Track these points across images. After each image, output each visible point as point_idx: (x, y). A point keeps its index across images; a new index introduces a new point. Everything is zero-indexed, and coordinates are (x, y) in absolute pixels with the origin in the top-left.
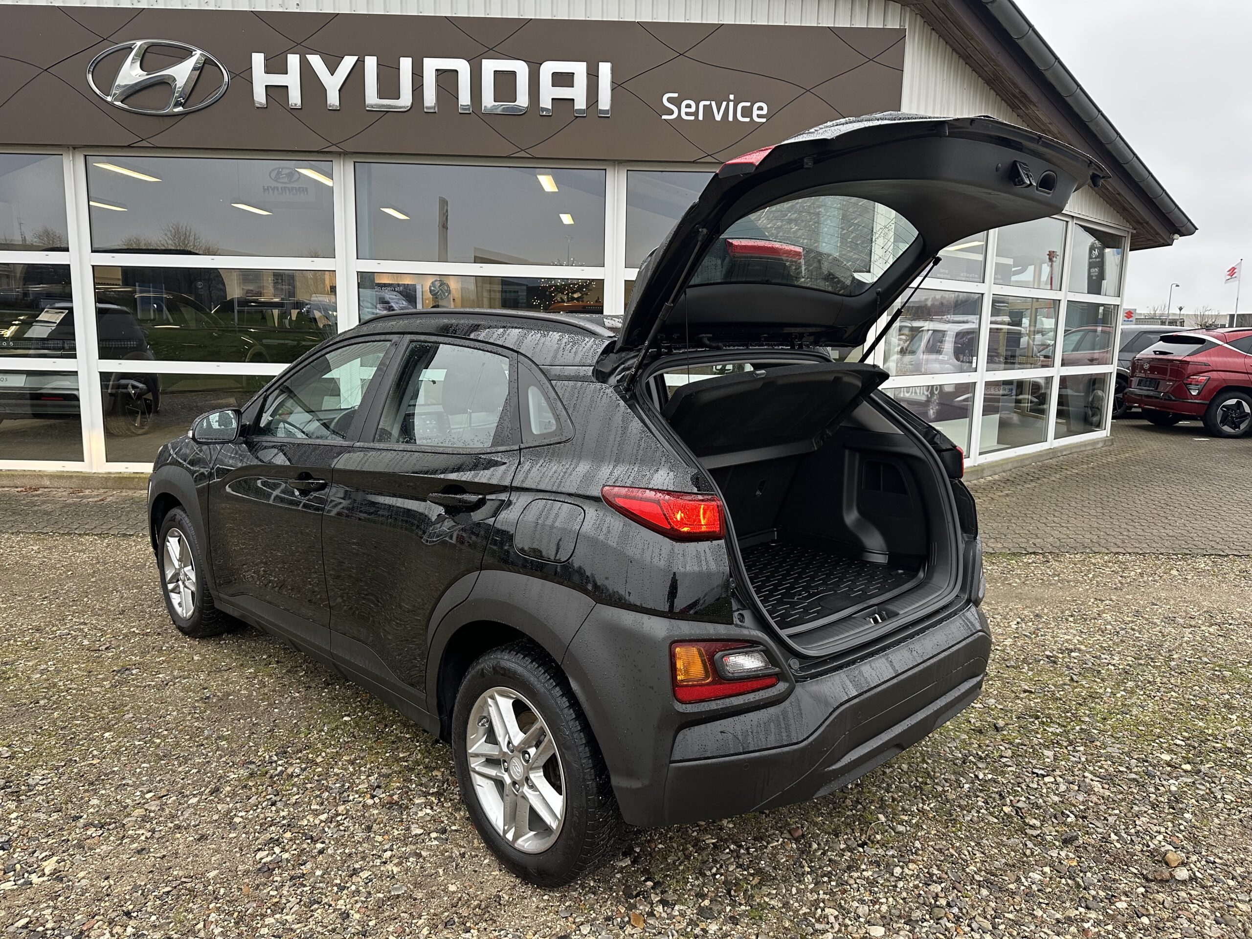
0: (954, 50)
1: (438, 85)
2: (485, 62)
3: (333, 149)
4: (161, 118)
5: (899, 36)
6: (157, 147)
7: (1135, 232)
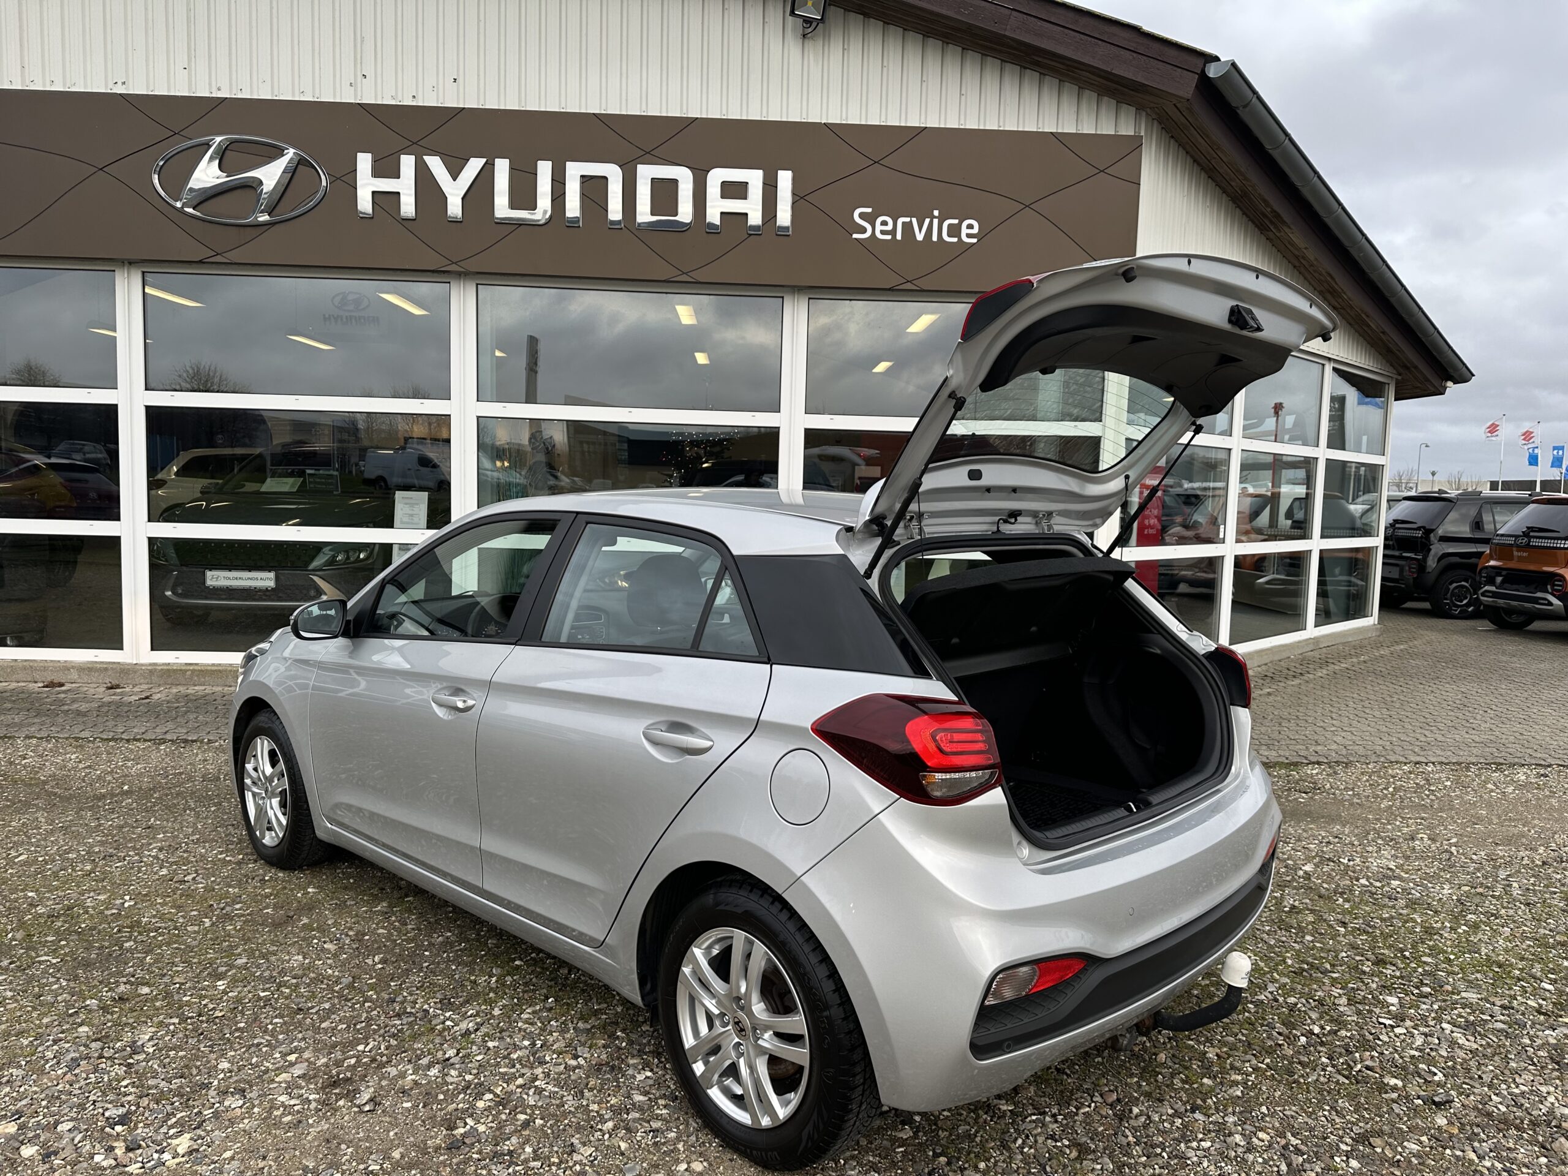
0: (1195, 161)
1: (584, 195)
2: (640, 168)
3: (453, 268)
4: (242, 229)
5: (1134, 145)
6: (236, 264)
7: (1400, 378)
